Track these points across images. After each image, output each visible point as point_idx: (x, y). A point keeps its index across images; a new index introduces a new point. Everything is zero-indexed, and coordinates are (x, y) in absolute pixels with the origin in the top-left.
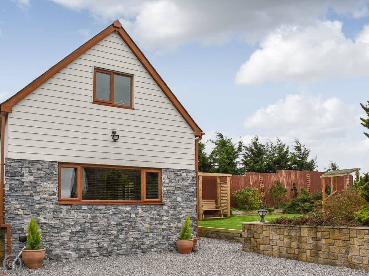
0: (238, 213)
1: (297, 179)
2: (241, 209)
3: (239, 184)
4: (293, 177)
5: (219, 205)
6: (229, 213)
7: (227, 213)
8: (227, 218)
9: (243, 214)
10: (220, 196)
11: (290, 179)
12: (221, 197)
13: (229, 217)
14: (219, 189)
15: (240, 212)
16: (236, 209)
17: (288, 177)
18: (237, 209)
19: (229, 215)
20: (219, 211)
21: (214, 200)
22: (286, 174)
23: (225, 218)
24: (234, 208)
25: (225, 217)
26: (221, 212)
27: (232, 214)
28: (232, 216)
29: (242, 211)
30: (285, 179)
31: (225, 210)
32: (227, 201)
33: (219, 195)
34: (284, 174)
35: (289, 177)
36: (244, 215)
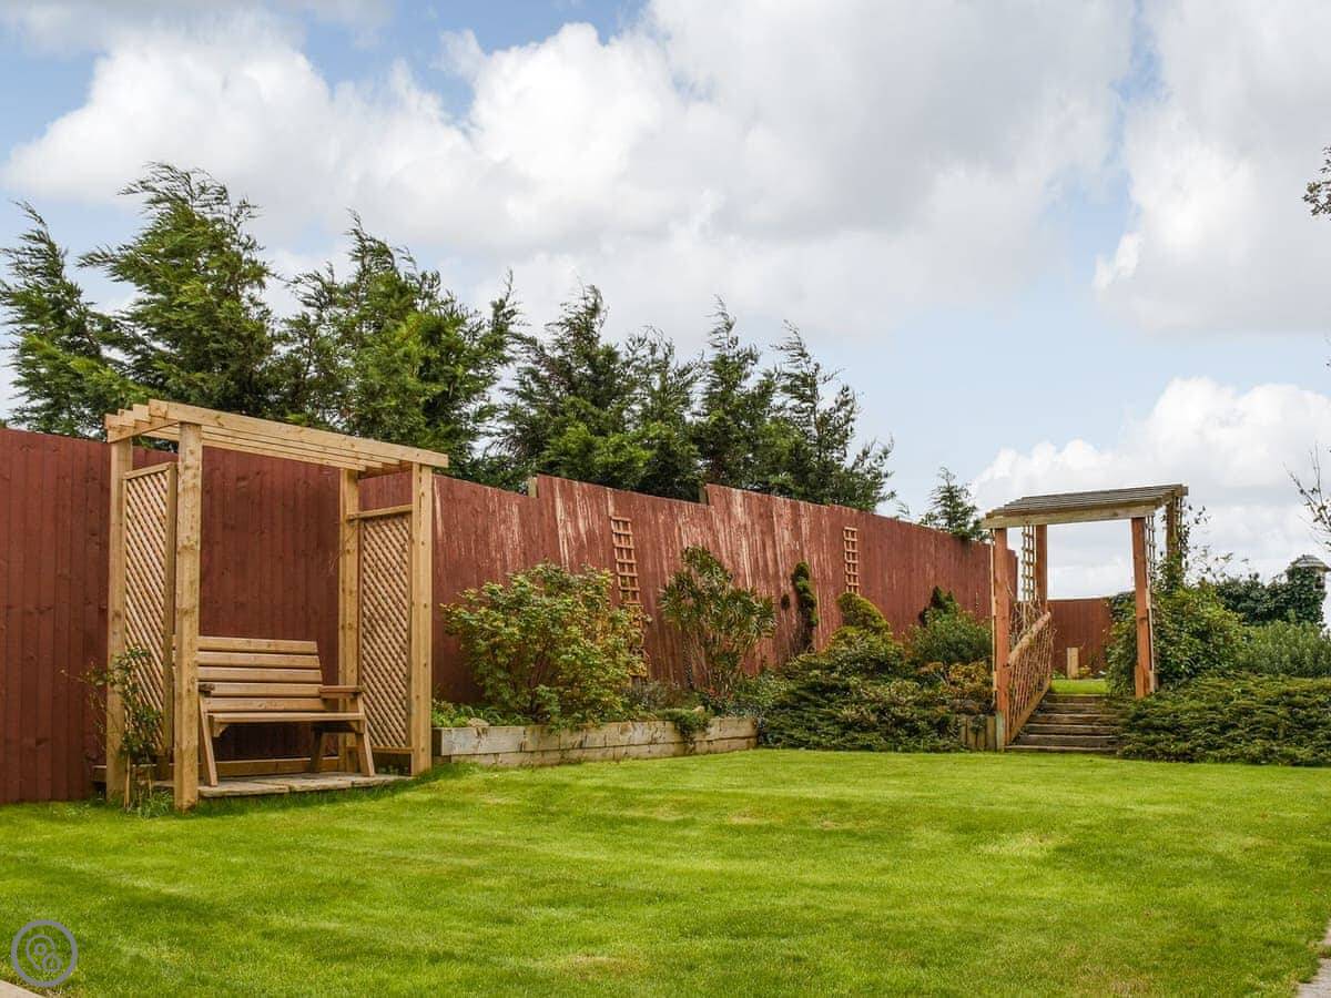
0: (486, 745)
1: (802, 547)
2: (507, 714)
3: (487, 545)
4: (784, 534)
5: (348, 680)
6: (422, 742)
7: (408, 742)
8: (405, 786)
9: (521, 749)
10: (360, 614)
11: (769, 543)
12: (368, 626)
13: (424, 779)
14: (348, 567)
15: (506, 739)
16: (470, 716)
17: (757, 528)
18: (478, 716)
19: (422, 761)
20: (344, 726)
21: (312, 646)
22: (750, 513)
23: (392, 788)
24: (457, 705)
25: (391, 778)
26: (360, 736)
27: (444, 752)
28: (444, 764)
29: (513, 728)
30: (744, 543)
31: (397, 725)
32: (408, 652)
33: (348, 609)
34: (738, 510)
35: (762, 532)
36: (527, 758)
